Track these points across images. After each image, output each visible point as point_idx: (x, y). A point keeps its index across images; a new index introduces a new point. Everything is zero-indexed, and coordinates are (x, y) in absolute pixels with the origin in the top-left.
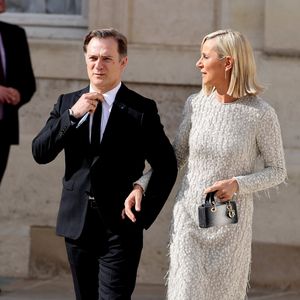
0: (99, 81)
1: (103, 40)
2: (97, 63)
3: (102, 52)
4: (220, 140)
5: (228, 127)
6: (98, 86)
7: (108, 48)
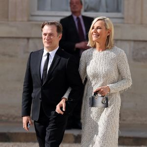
0: (48, 45)
1: (49, 26)
2: (46, 37)
3: (49, 32)
4: (101, 69)
5: (104, 62)
6: (47, 47)
7: (52, 30)
